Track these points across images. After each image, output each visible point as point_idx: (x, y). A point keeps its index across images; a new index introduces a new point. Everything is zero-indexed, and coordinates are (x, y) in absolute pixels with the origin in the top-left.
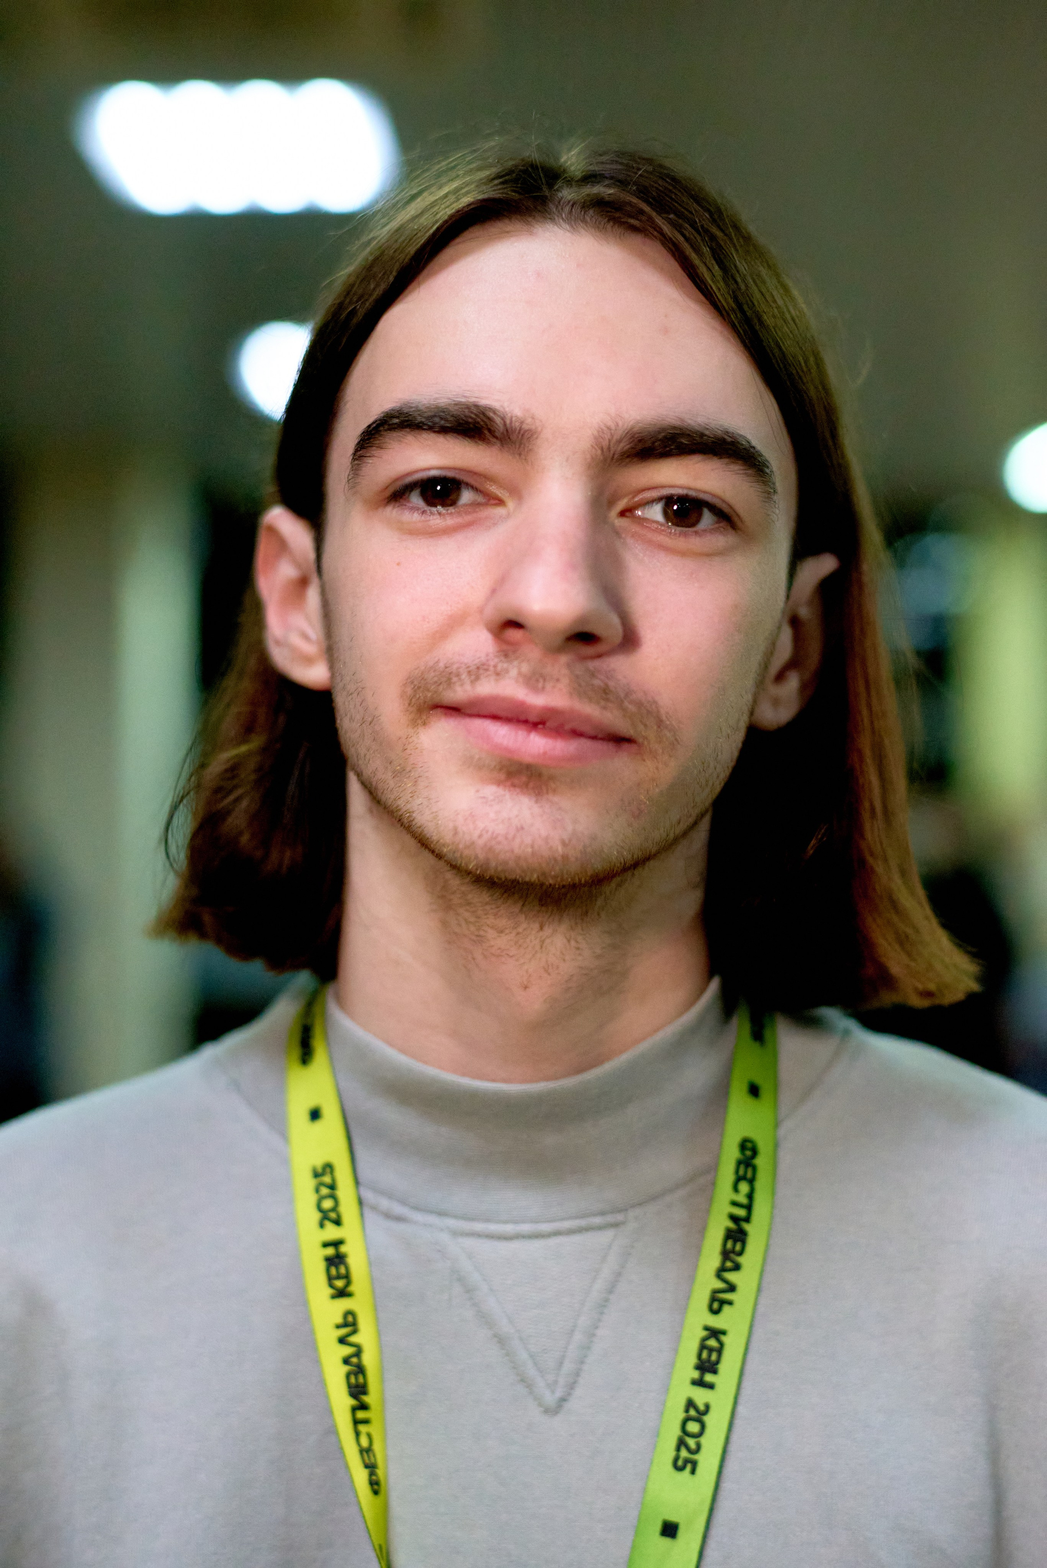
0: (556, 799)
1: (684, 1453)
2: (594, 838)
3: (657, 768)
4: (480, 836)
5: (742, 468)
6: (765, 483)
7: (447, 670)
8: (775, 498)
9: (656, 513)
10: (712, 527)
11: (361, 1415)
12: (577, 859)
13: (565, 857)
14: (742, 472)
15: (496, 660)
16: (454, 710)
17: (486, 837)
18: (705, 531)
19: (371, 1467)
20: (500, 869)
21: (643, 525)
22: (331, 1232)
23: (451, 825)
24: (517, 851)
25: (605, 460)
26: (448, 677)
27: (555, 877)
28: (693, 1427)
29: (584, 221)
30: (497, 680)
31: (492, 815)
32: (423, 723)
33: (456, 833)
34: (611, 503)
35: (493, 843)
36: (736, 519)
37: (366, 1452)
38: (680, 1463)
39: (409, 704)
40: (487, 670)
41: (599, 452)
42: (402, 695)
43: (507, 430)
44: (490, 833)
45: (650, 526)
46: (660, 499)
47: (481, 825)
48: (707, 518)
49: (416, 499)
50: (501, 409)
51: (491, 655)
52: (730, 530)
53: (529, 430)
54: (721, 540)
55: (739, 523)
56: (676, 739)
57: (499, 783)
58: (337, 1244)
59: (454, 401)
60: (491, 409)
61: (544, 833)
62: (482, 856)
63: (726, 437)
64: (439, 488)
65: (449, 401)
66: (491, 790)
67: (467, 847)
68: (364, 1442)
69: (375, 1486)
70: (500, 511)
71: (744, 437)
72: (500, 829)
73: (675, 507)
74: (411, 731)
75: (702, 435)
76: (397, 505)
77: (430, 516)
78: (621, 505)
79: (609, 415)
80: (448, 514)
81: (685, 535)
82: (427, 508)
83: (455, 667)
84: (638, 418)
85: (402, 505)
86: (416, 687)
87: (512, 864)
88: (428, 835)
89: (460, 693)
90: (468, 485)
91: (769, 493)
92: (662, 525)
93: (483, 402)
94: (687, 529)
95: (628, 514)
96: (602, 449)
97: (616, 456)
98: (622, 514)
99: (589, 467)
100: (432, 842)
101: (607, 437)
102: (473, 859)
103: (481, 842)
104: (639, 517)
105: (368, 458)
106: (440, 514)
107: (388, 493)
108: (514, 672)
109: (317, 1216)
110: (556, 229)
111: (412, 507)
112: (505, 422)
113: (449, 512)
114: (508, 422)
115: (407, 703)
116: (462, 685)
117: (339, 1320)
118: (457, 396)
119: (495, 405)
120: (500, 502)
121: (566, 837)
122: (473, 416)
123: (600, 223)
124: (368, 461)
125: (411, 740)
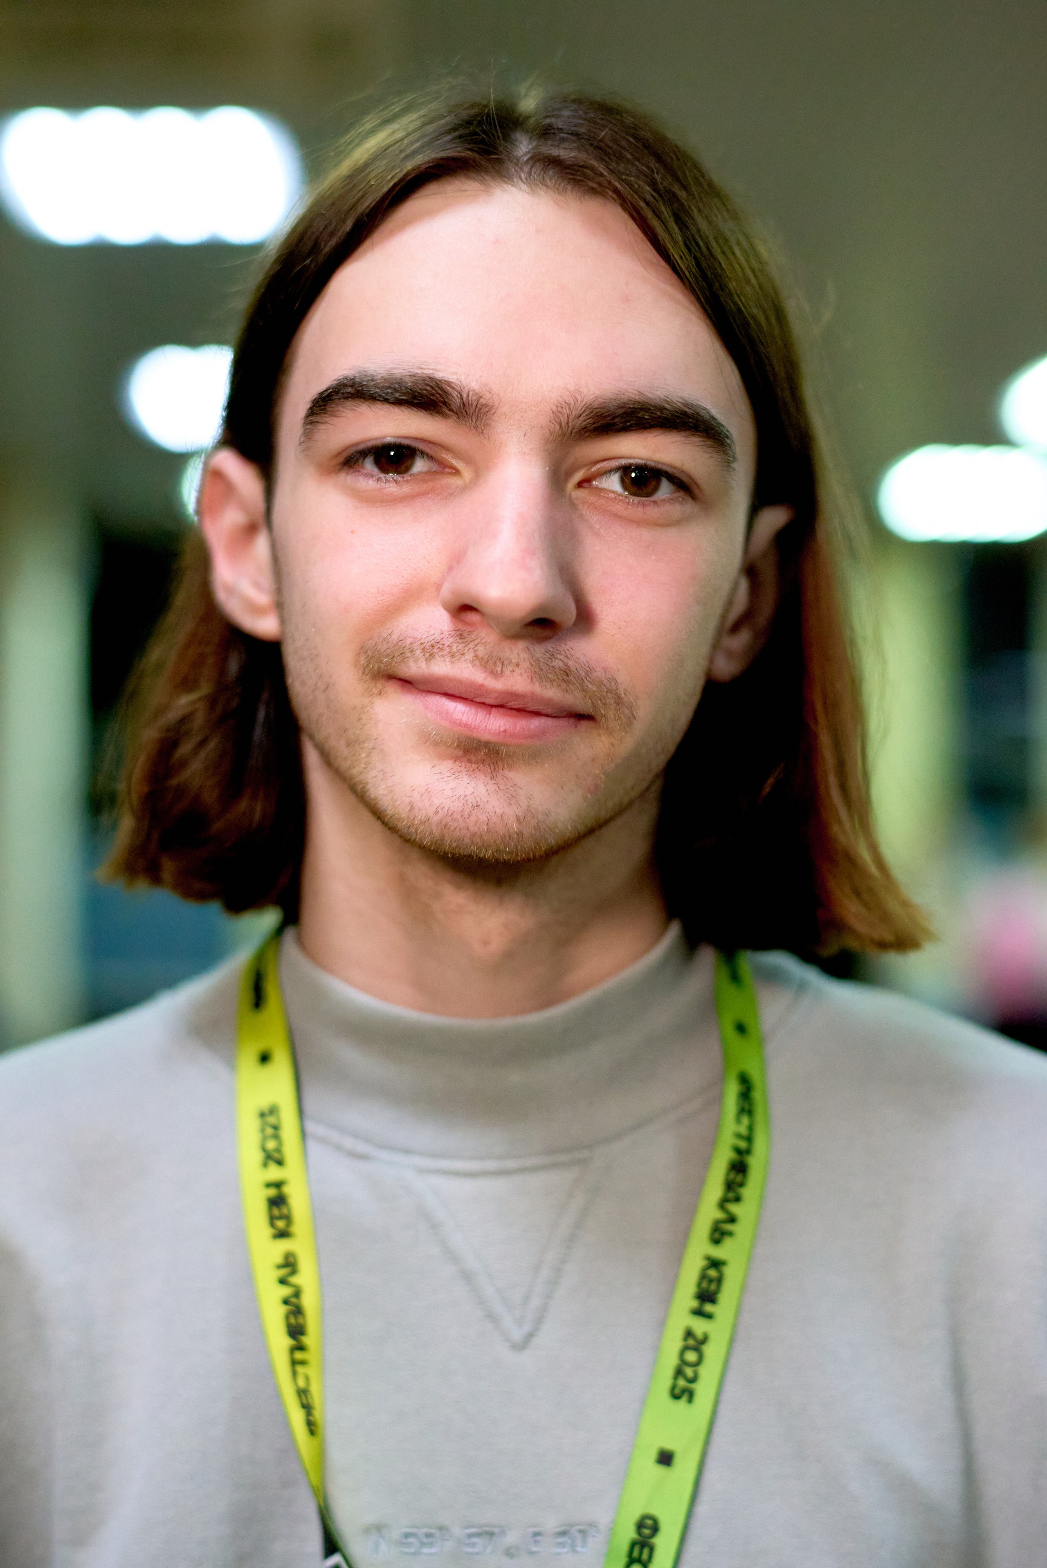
0: (511, 774)
1: (682, 1383)
2: (547, 814)
3: (613, 745)
4: (436, 813)
5: (701, 439)
6: (725, 453)
7: (400, 644)
8: (734, 465)
9: (613, 483)
10: (672, 497)
11: (299, 1355)
12: (532, 835)
13: (520, 834)
14: (702, 443)
15: (451, 640)
16: (407, 683)
17: (441, 814)
18: (664, 501)
19: (307, 1408)
20: (454, 845)
21: (600, 496)
22: (274, 1173)
23: (407, 800)
24: (473, 829)
25: (563, 434)
26: (402, 651)
27: (510, 853)
28: (691, 1357)
29: (543, 183)
30: (452, 662)
31: (448, 792)
32: (379, 692)
33: (412, 808)
34: (569, 474)
35: (449, 819)
36: (693, 487)
37: (303, 1394)
38: (677, 1391)
39: (363, 673)
40: (441, 649)
41: (558, 427)
42: (356, 664)
43: (464, 404)
44: (446, 809)
45: (607, 496)
46: (617, 469)
47: (437, 802)
48: (665, 489)
49: (369, 465)
50: (458, 382)
51: (446, 633)
52: (689, 500)
53: (486, 405)
54: (679, 508)
55: (696, 491)
56: (633, 715)
57: (456, 759)
58: (278, 1185)
59: (410, 372)
60: (449, 383)
61: (499, 811)
62: (436, 832)
63: (686, 409)
64: (392, 453)
65: (406, 373)
66: (447, 765)
67: (423, 823)
68: (301, 1383)
69: (312, 1427)
70: (455, 481)
71: (705, 409)
72: (456, 806)
73: (633, 475)
74: (366, 700)
75: (662, 409)
76: (352, 470)
77: (385, 483)
78: (578, 476)
79: (567, 390)
80: (403, 481)
81: (644, 505)
82: (382, 475)
83: (409, 641)
84: (598, 393)
85: (356, 471)
86: (369, 657)
87: (467, 840)
88: (382, 809)
89: (415, 668)
90: (423, 453)
91: (728, 461)
92: (620, 495)
93: (439, 375)
94: (644, 499)
95: (585, 485)
96: (561, 425)
97: (574, 431)
98: (580, 485)
99: (547, 441)
100: (387, 815)
101: (566, 411)
102: (428, 834)
103: (435, 819)
104: (597, 488)
105: (322, 425)
106: (396, 481)
107: (341, 459)
108: (470, 655)
109: (259, 1156)
110: (514, 190)
111: (367, 474)
112: (461, 395)
113: (405, 479)
114: (465, 396)
115: (361, 673)
116: (416, 661)
117: (280, 1260)
118: (412, 367)
119: (452, 378)
120: (457, 472)
121: (520, 814)
122: (429, 388)
123: (559, 185)
124: (320, 428)
125: (366, 710)
